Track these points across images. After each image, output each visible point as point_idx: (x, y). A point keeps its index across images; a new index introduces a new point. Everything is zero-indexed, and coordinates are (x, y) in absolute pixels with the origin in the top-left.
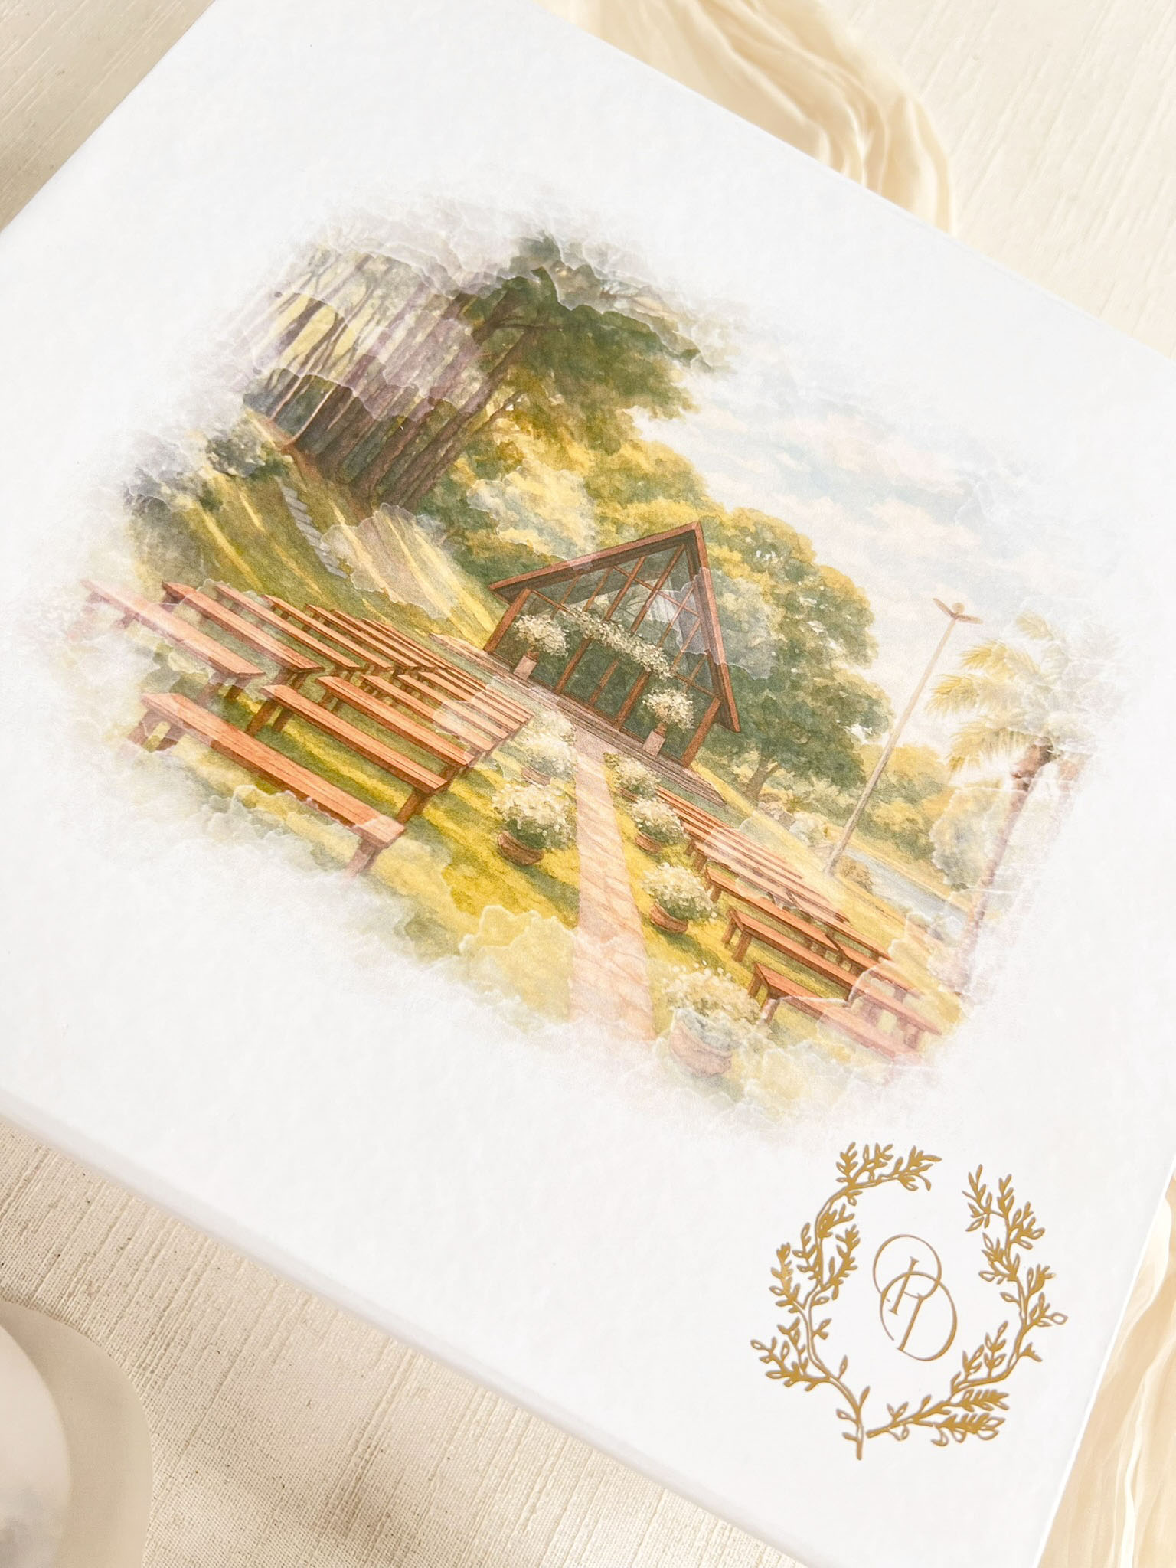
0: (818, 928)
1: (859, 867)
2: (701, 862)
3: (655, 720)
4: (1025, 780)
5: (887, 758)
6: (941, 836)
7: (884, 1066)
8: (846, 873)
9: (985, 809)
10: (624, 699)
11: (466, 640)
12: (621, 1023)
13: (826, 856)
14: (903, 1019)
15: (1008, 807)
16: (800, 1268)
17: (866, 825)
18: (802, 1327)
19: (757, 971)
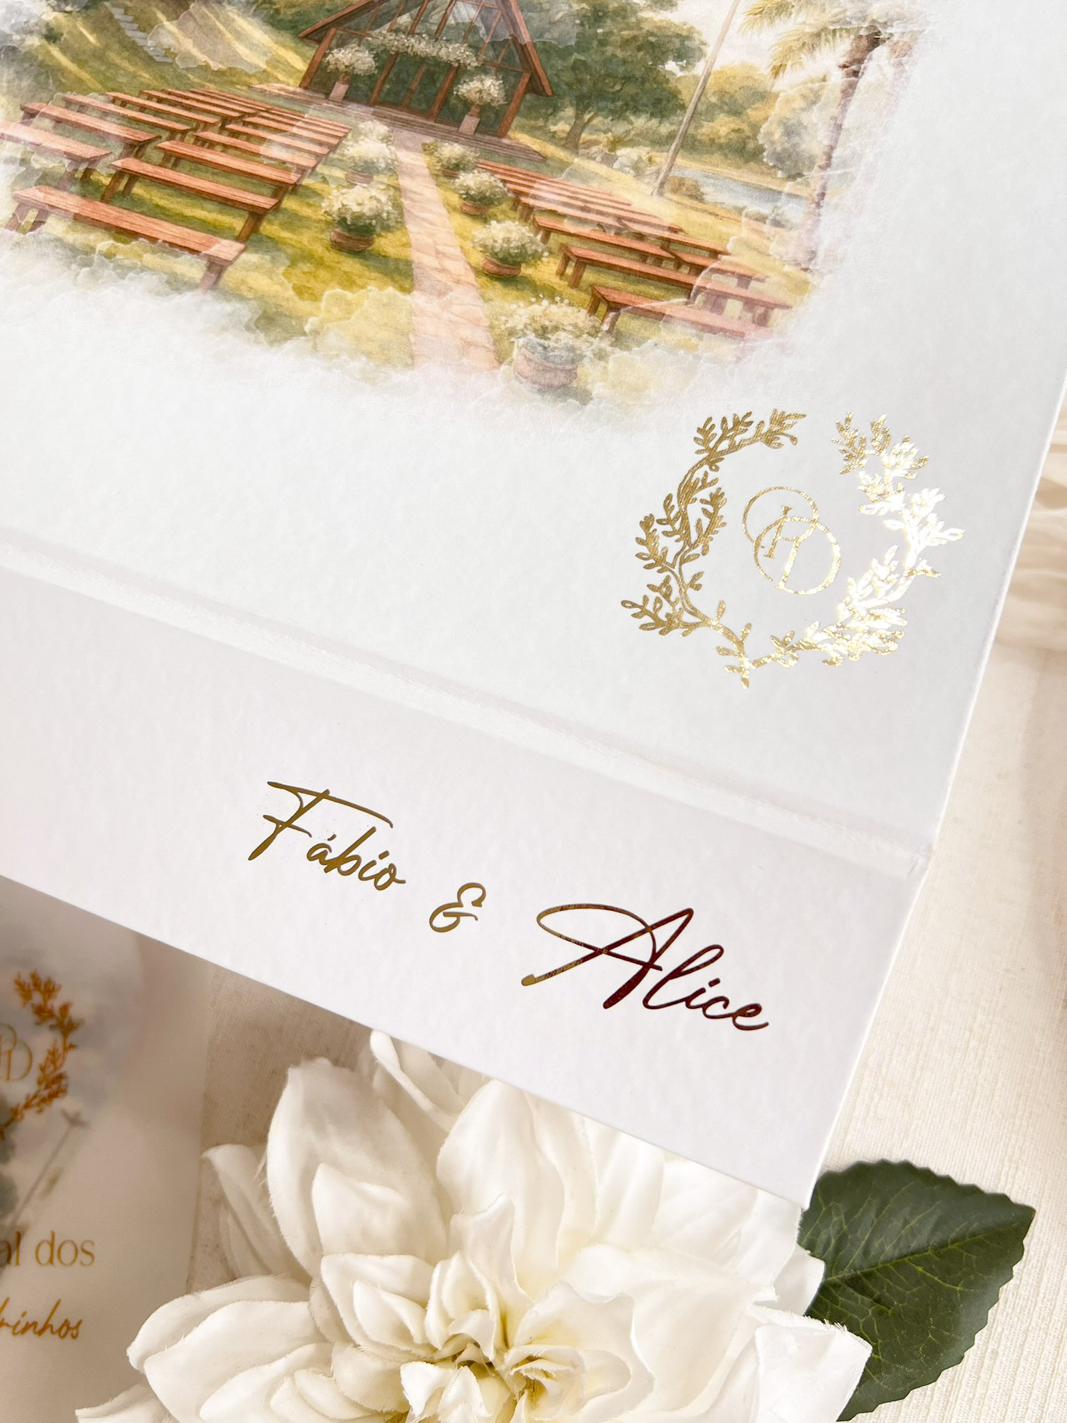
0: (652, 244)
1: (689, 183)
2: (528, 213)
3: (467, 104)
4: (853, 69)
5: (705, 81)
6: (771, 135)
7: (734, 346)
8: (675, 191)
9: (814, 103)
10: (436, 95)
11: (283, 82)
12: (465, 361)
13: (652, 181)
14: (749, 303)
15: (839, 95)
16: (665, 533)
17: (691, 145)
18: (673, 582)
19: (595, 292)
